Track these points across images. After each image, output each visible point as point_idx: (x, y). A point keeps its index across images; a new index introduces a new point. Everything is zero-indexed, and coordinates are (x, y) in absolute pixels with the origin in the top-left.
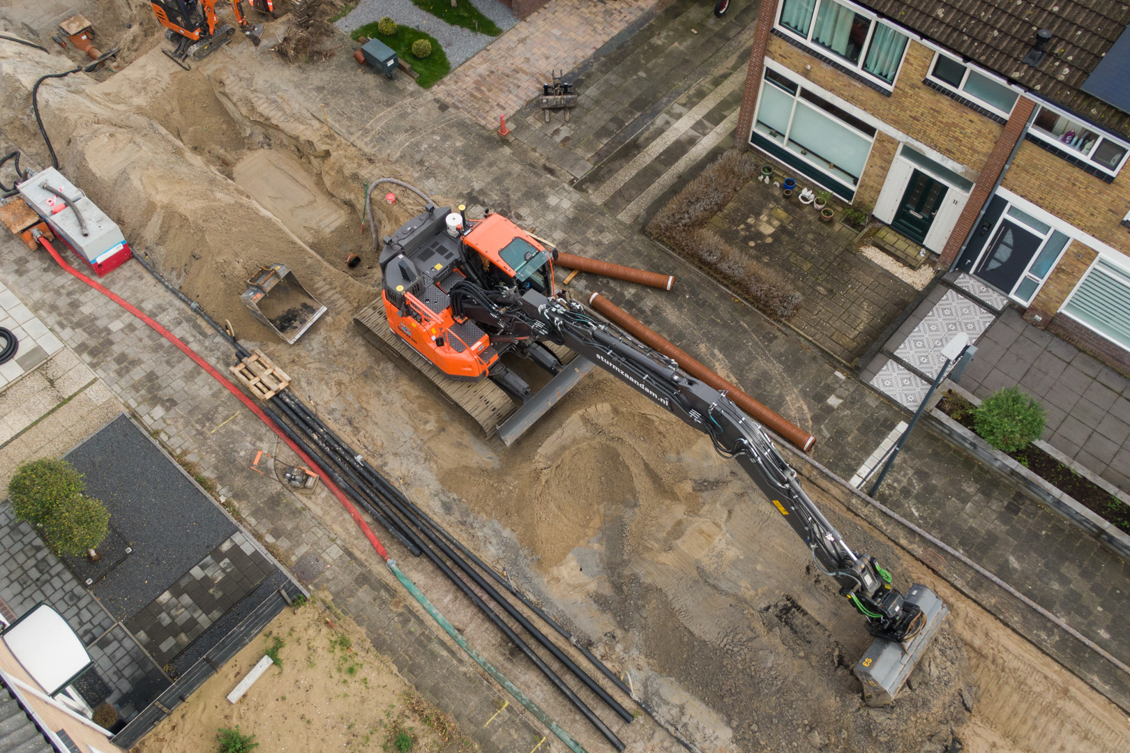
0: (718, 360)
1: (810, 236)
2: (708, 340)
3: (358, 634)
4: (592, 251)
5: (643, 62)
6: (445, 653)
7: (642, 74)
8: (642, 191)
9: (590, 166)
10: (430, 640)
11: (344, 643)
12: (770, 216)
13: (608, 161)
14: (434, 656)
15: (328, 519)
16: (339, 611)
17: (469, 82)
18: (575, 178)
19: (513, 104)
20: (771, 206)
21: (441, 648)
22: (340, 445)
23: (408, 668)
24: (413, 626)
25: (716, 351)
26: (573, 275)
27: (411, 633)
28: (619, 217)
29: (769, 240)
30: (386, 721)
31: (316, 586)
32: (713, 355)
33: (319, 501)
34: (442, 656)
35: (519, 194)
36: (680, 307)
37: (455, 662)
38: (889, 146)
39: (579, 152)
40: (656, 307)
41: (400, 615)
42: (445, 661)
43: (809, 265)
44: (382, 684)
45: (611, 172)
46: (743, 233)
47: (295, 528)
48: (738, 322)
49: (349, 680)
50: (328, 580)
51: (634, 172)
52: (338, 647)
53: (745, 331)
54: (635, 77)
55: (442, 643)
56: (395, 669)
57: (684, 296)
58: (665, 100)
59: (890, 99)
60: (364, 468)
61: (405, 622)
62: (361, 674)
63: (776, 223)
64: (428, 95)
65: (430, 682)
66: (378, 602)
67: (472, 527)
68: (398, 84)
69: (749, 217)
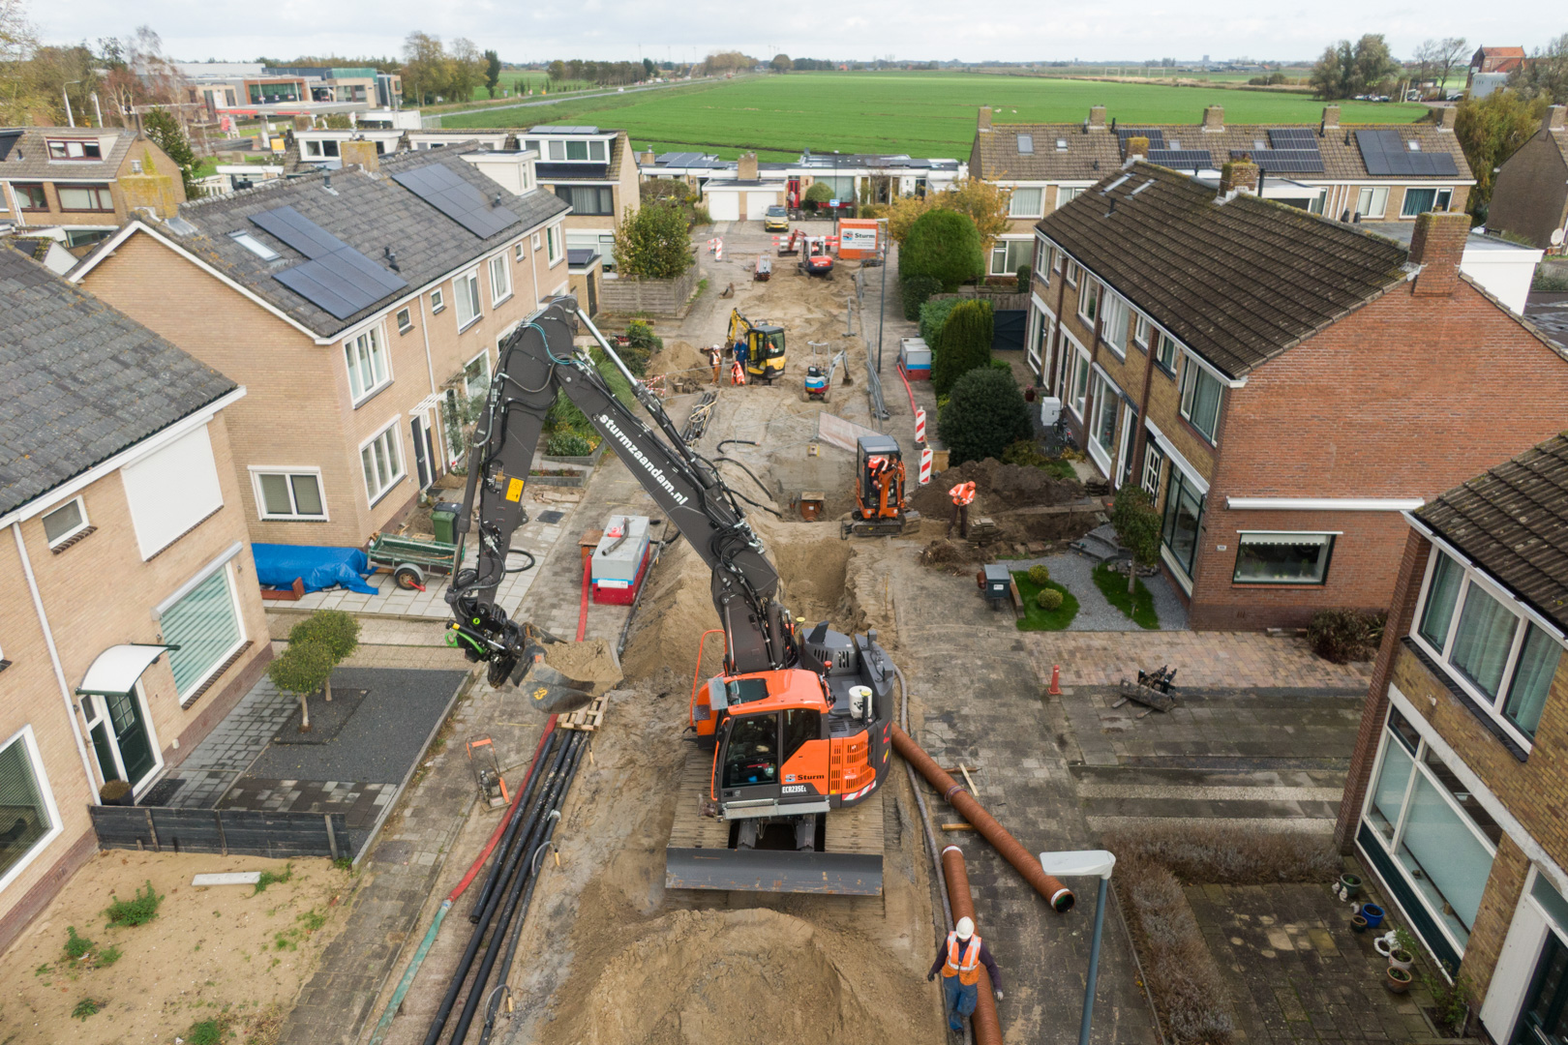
0: (1028, 1020)
1: (1345, 990)
2: (1041, 992)
3: (336, 927)
4: (1014, 823)
5: (1305, 720)
6: (357, 1011)
7: (1290, 729)
8: (1151, 814)
9: (1115, 762)
10: (367, 988)
11: (316, 922)
12: (1303, 933)
13: (1144, 772)
14: (347, 1002)
15: (466, 838)
16: (355, 899)
17: (1071, 644)
18: (1083, 762)
19: (1095, 677)
20: (1320, 924)
21: (362, 1004)
22: (558, 795)
23: (315, 991)
24: (375, 966)
25: (1037, 1010)
26: (961, 826)
27: (366, 968)
28: (1089, 819)
29: (1271, 954)
30: (232, 1009)
31: (374, 868)
32: (1028, 1009)
33: (483, 822)
34: (352, 1011)
35: (1000, 739)
36: (1050, 936)
37: (351, 1027)
38: (1515, 867)
39: (1118, 746)
40: (1020, 916)
41: (384, 947)
42: (346, 1017)
43: (1302, 1016)
44: (281, 980)
45: (1134, 780)
46: (1237, 924)
47: (434, 821)
48: (1111, 1004)
49: (269, 951)
50: (387, 872)
51: (1163, 795)
52: (308, 921)
53: (1109, 1020)
54: (1277, 727)
55: (370, 1003)
56: (308, 979)
57: (1072, 931)
58: (1293, 762)
59: (1526, 769)
60: (548, 823)
61: (378, 956)
62: (282, 955)
63: (1304, 944)
64: (1016, 635)
65: (307, 1019)
66: (389, 921)
67: (550, 946)
68: (997, 616)
69: (1268, 914)
